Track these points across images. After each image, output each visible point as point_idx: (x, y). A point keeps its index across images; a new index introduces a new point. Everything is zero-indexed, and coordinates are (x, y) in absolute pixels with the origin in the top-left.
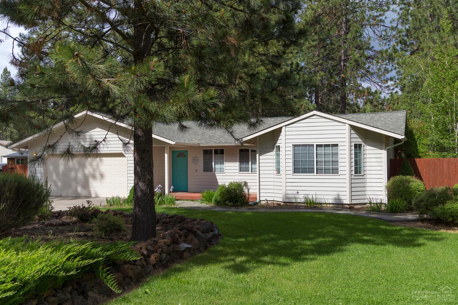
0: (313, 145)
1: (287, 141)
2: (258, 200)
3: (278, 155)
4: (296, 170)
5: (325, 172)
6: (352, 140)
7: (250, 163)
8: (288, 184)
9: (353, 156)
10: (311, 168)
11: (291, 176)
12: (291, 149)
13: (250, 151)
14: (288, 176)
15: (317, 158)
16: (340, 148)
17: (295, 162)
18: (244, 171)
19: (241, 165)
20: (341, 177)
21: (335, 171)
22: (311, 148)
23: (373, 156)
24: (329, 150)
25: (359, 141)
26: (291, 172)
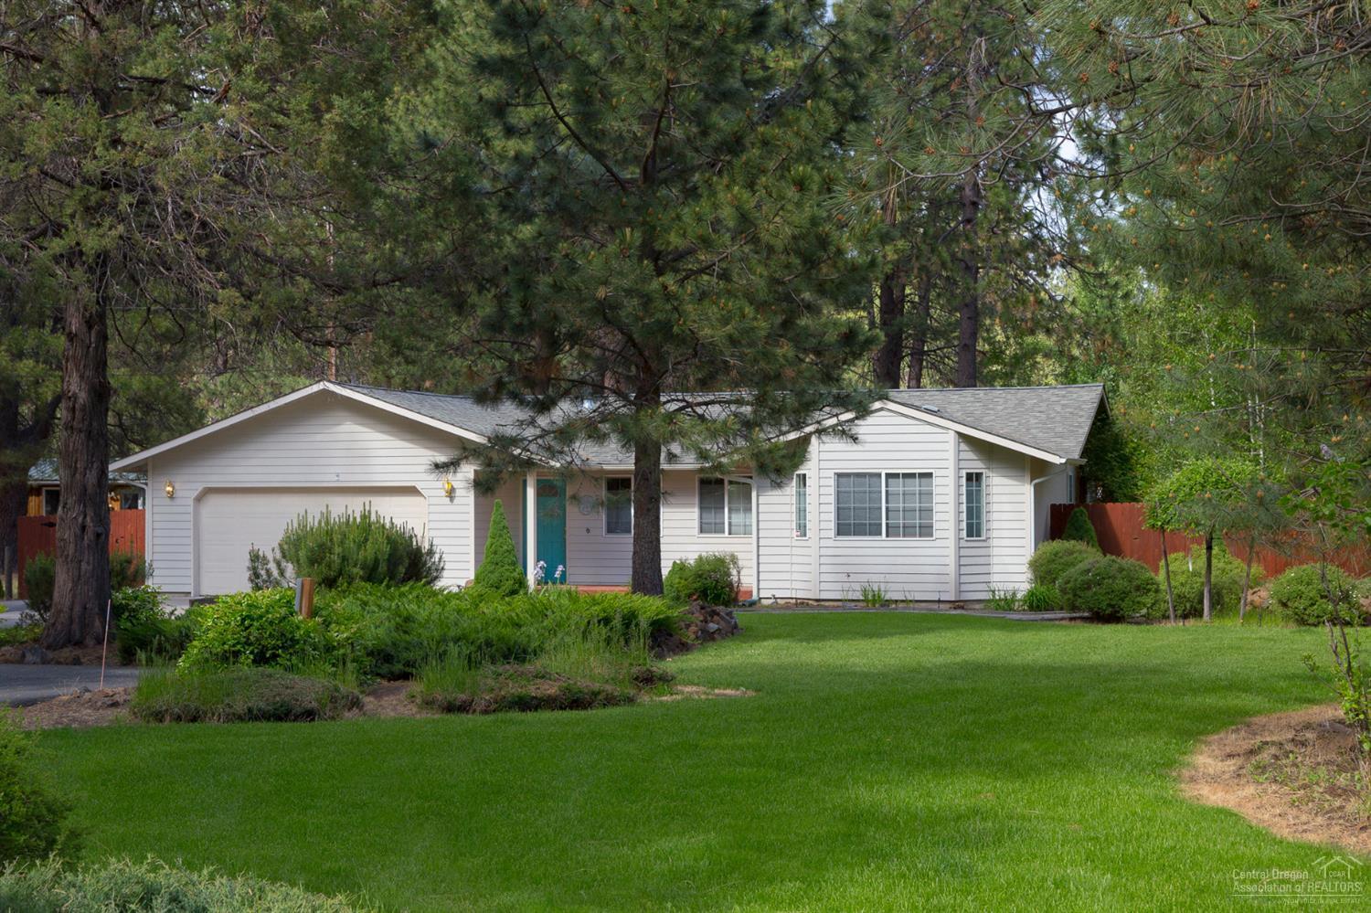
0: (879, 475)
1: (823, 465)
2: (755, 597)
3: (801, 496)
4: (842, 530)
5: (904, 532)
6: (963, 464)
7: (726, 510)
8: (823, 560)
9: (964, 499)
10: (875, 524)
11: (830, 543)
12: (832, 482)
13: (726, 483)
14: (823, 543)
15: (887, 502)
16: (935, 481)
17: (840, 512)
18: (710, 532)
19: (704, 515)
20: (938, 543)
21: (926, 530)
22: (875, 479)
23: (1004, 498)
24: (915, 486)
25: (977, 465)
26: (832, 533)
